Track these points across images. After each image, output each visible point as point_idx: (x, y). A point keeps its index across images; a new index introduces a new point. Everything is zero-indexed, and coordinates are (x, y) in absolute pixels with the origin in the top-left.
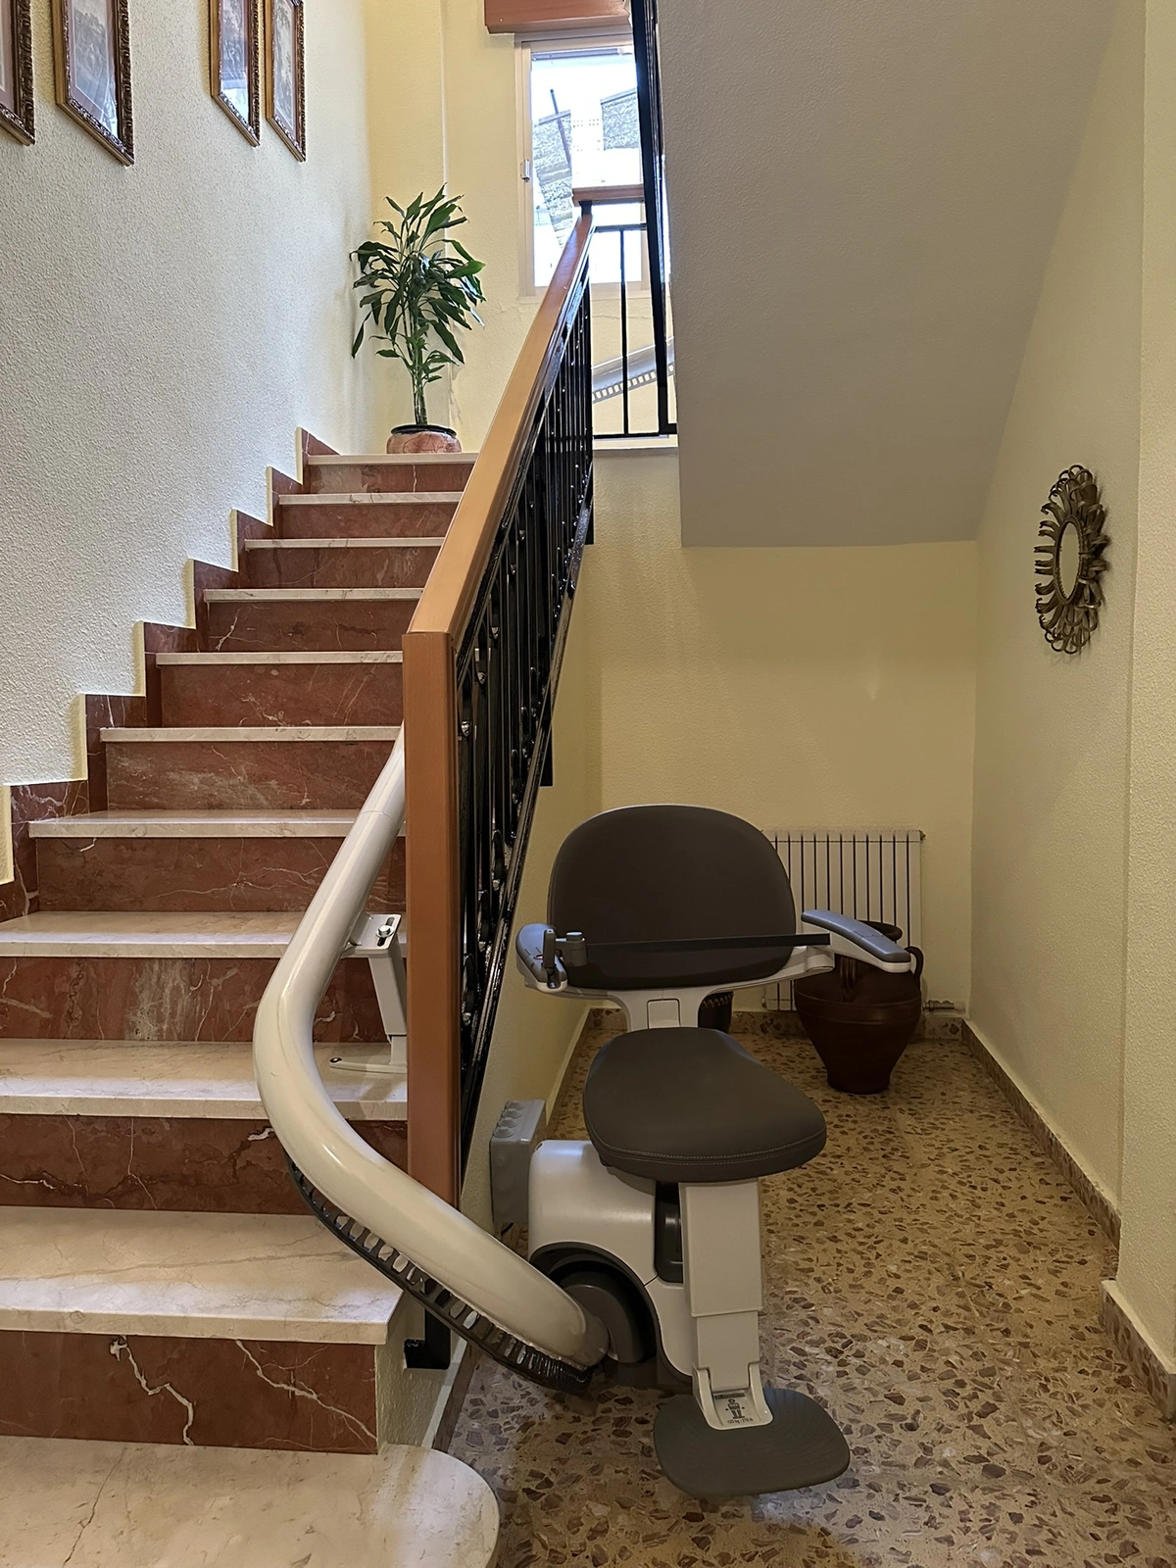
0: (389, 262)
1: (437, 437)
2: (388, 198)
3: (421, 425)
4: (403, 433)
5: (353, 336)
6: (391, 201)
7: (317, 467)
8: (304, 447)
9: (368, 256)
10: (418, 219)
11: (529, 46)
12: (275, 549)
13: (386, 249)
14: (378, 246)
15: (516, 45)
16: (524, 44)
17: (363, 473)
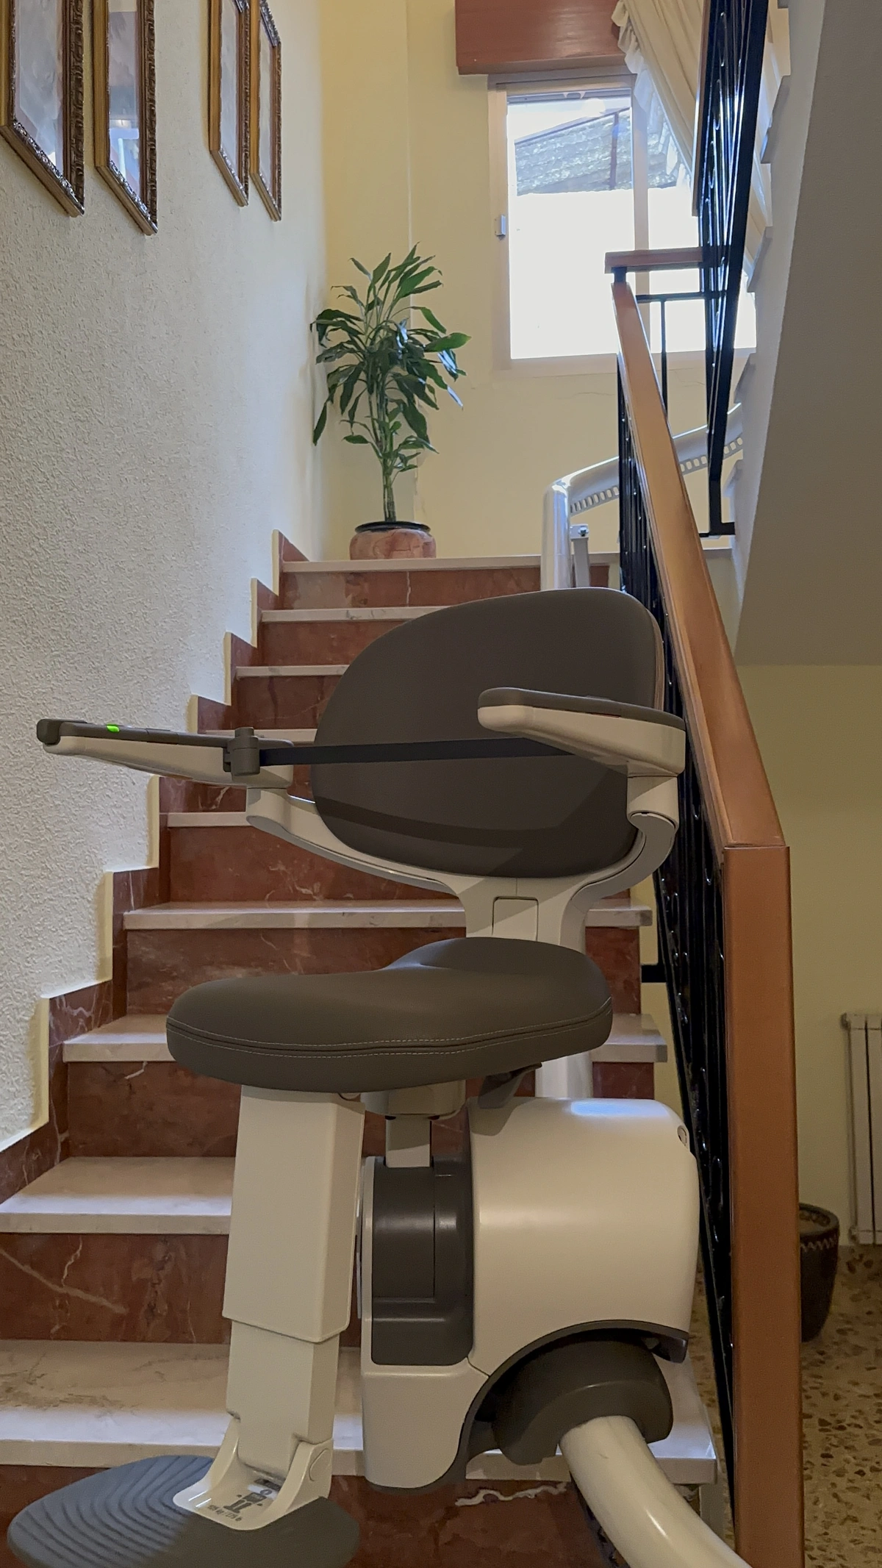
0: (353, 333)
1: (413, 535)
2: (353, 260)
3: (390, 523)
4: (373, 531)
5: (313, 418)
6: (357, 264)
7: (293, 575)
8: (280, 553)
9: (327, 325)
10: (387, 284)
11: (504, 89)
12: (271, 678)
13: (348, 317)
14: (338, 314)
15: (490, 88)
16: (499, 86)
17: (348, 582)
